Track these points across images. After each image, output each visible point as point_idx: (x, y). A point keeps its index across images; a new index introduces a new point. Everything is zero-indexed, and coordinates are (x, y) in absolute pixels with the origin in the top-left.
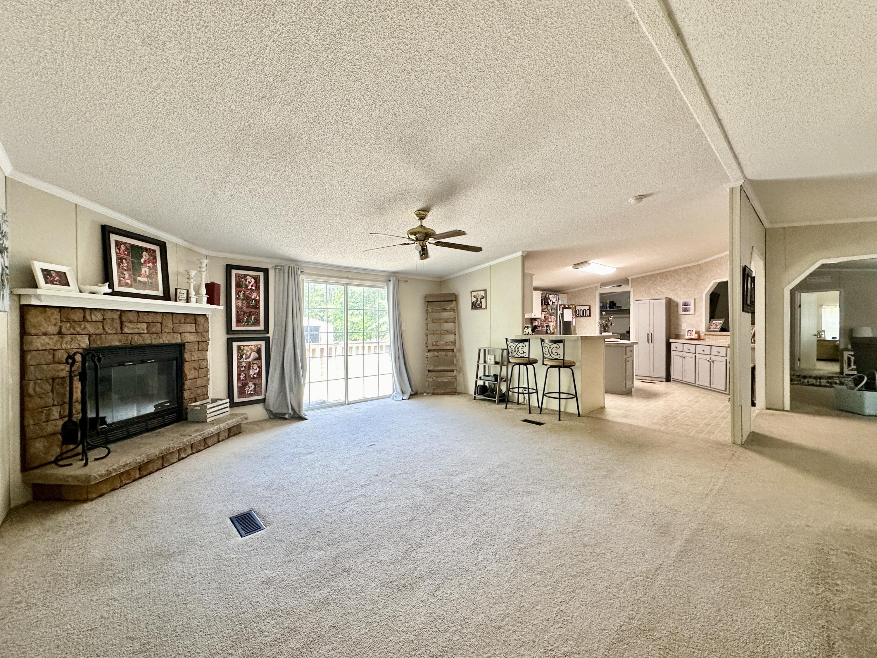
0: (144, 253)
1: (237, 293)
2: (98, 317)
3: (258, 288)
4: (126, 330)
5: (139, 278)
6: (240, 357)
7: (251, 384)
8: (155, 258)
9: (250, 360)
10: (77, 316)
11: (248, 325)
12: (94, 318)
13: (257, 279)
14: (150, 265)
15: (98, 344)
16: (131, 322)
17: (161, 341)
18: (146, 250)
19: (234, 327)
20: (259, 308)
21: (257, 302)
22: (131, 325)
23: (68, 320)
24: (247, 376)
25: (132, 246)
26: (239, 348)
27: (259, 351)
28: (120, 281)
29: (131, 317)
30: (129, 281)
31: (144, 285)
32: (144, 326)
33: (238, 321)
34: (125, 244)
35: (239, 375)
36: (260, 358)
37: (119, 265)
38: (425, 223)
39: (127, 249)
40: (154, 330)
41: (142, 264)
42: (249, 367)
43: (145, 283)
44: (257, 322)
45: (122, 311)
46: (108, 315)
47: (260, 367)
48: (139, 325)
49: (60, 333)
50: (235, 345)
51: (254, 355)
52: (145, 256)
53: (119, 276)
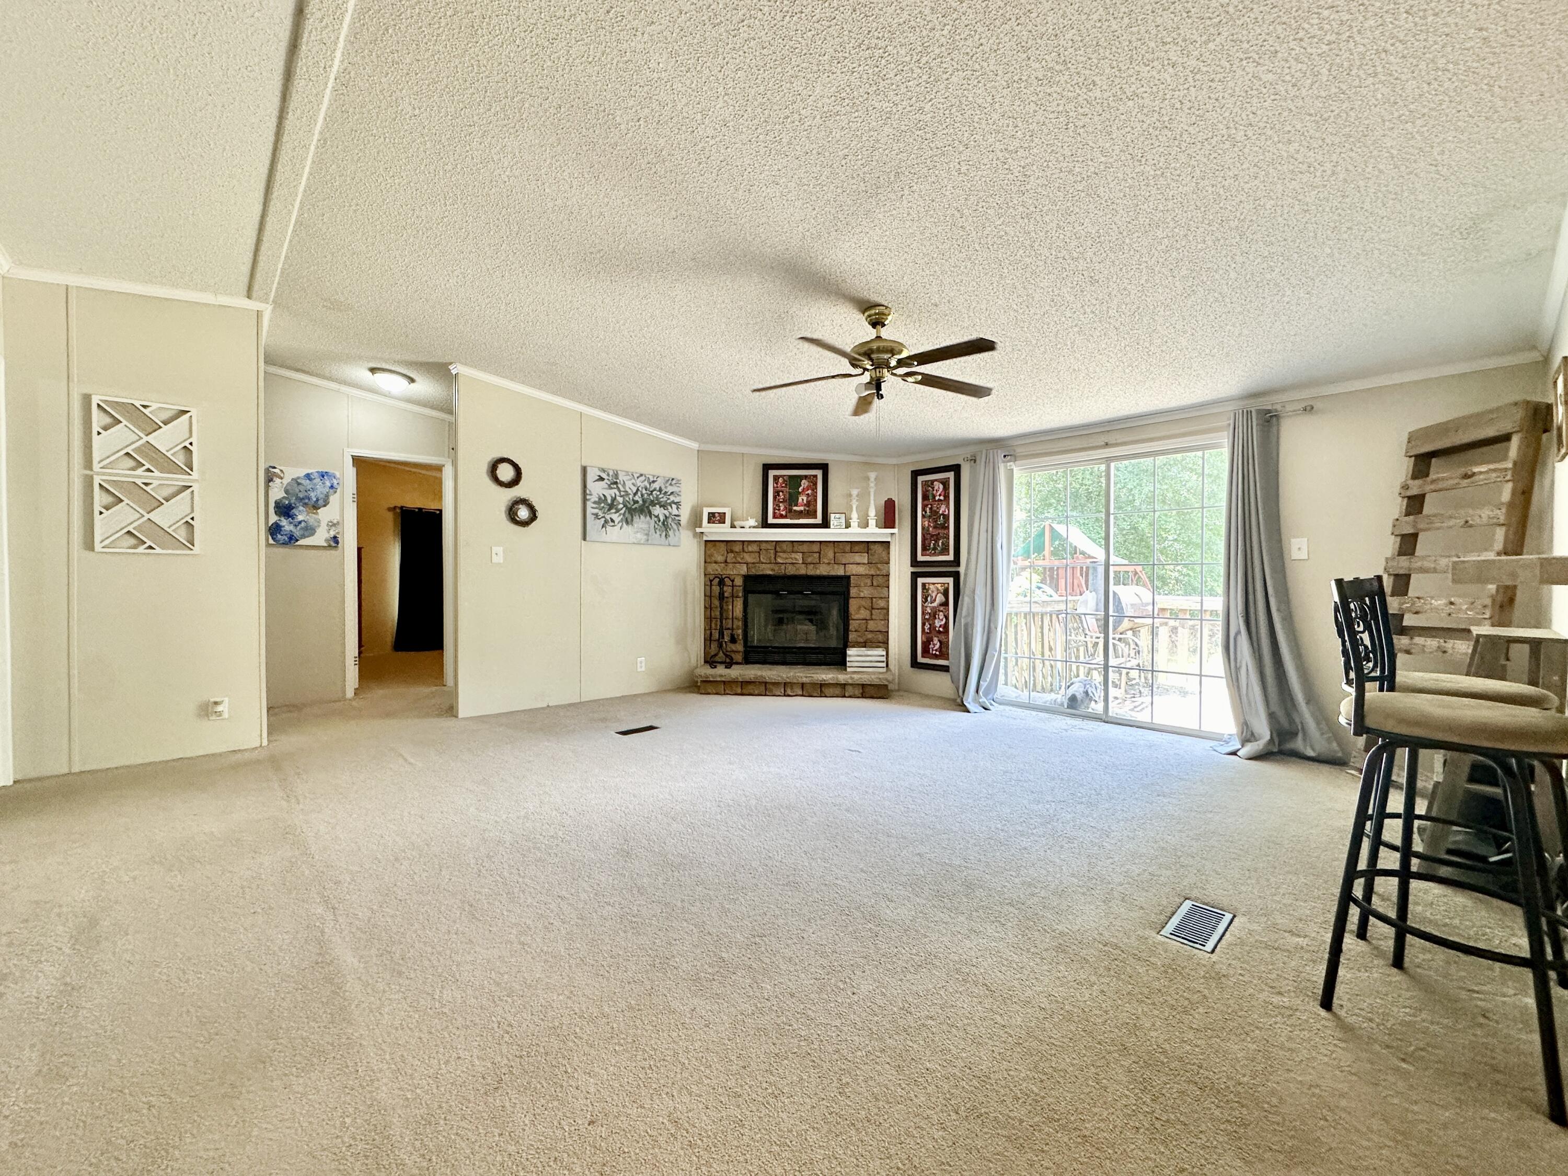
0: (803, 481)
1: (924, 510)
2: (754, 548)
3: (947, 497)
4: (779, 560)
5: (795, 508)
6: (925, 600)
7: (936, 640)
8: (815, 484)
9: (935, 604)
10: (737, 548)
11: (934, 555)
12: (750, 549)
13: (945, 483)
14: (809, 492)
15: (753, 572)
16: (784, 552)
17: (818, 572)
18: (806, 477)
19: (920, 558)
20: (948, 528)
21: (946, 517)
22: (784, 555)
23: (732, 551)
24: (932, 627)
25: (790, 477)
26: (924, 585)
27: (946, 593)
28: (774, 513)
29: (784, 546)
30: (784, 513)
31: (800, 514)
32: (799, 557)
33: (924, 549)
34: (782, 476)
35: (924, 624)
36: (946, 604)
37: (775, 498)
38: (885, 333)
39: (784, 481)
40: (809, 560)
41: (800, 493)
42: (934, 615)
43: (801, 511)
44: (945, 551)
45: (777, 542)
46: (764, 546)
47: (947, 617)
48: (793, 555)
49: (726, 562)
50: (920, 581)
51: (940, 598)
52: (804, 483)
53: (774, 509)
